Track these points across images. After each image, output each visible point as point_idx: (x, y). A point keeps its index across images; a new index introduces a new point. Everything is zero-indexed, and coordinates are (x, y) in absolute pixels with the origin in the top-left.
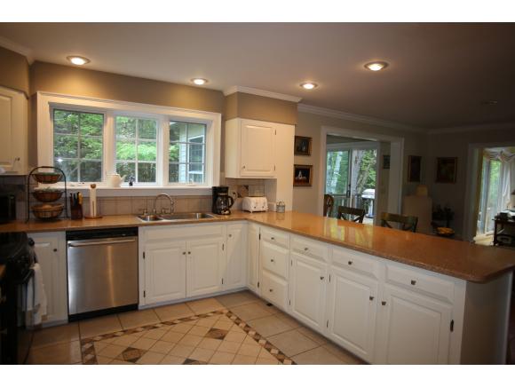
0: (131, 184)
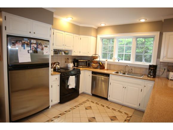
0: (119, 61)
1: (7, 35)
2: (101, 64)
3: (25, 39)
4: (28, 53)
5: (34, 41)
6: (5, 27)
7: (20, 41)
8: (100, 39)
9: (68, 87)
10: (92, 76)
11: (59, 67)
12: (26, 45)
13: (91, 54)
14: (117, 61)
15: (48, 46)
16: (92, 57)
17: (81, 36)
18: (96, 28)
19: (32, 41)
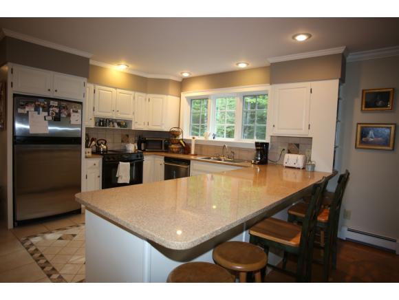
0: (214, 138)
1: (14, 94)
2: (184, 145)
3: (40, 100)
4: (45, 119)
5: (56, 104)
6: (12, 83)
7: (32, 102)
8: (185, 99)
9: (117, 180)
10: (165, 165)
11: (105, 147)
12: (41, 109)
13: (167, 127)
14: (211, 138)
15: (80, 111)
16: (170, 132)
17: (151, 96)
18: (180, 80)
19: (52, 103)
